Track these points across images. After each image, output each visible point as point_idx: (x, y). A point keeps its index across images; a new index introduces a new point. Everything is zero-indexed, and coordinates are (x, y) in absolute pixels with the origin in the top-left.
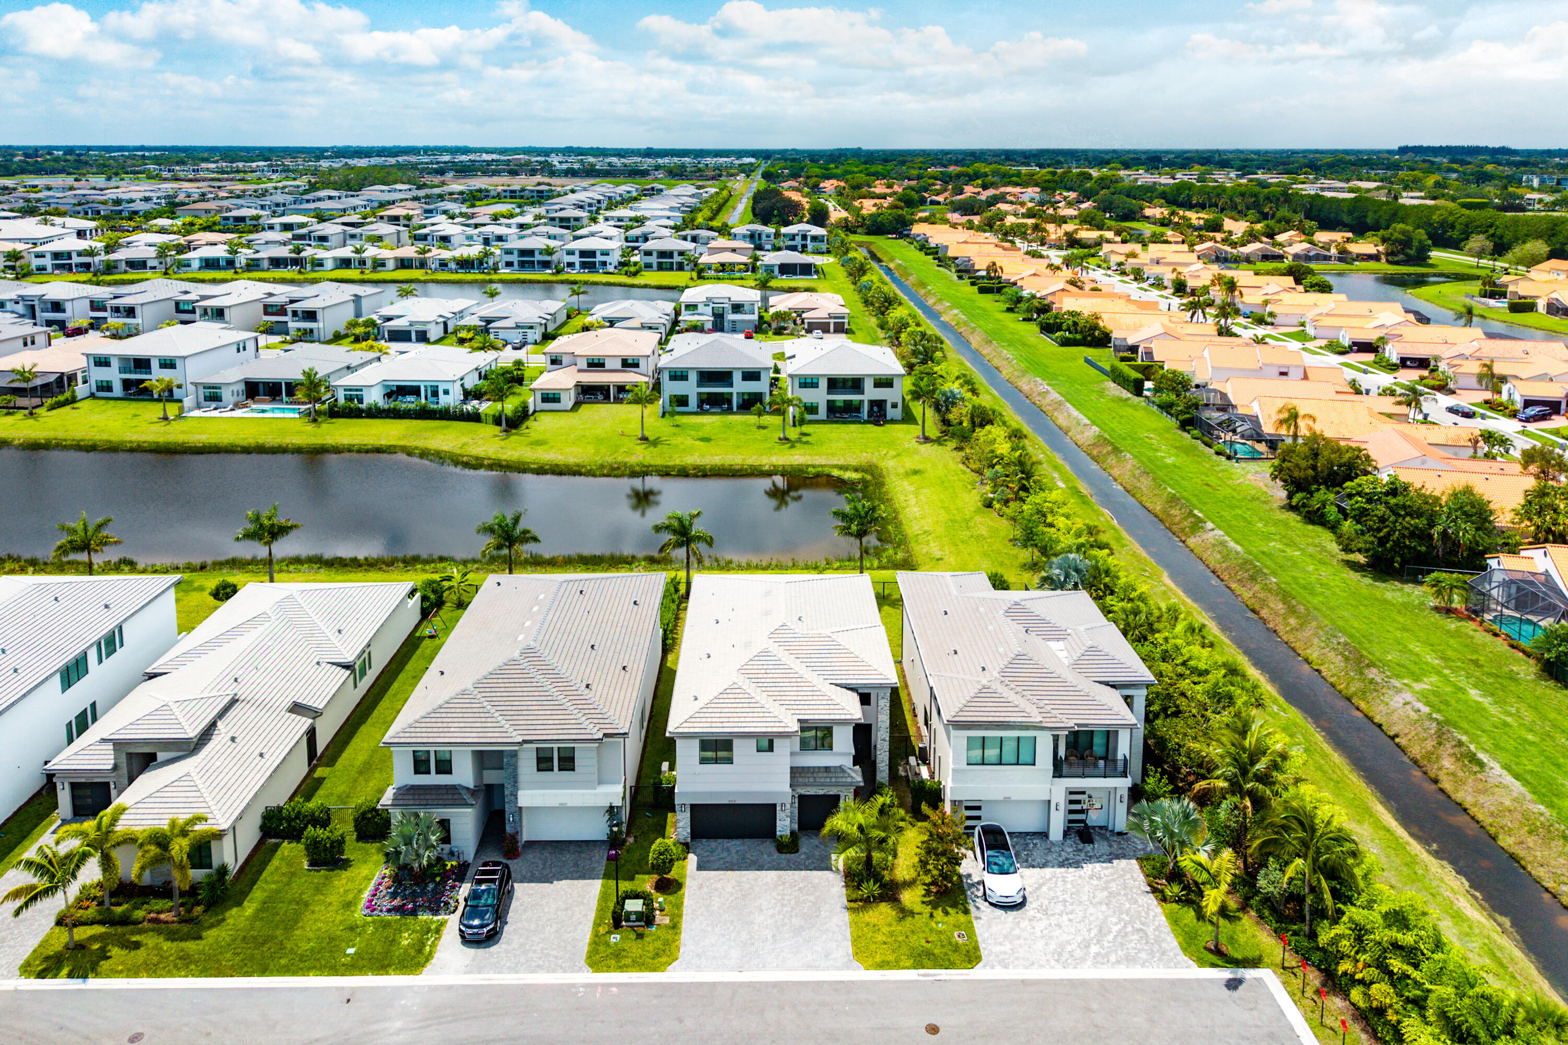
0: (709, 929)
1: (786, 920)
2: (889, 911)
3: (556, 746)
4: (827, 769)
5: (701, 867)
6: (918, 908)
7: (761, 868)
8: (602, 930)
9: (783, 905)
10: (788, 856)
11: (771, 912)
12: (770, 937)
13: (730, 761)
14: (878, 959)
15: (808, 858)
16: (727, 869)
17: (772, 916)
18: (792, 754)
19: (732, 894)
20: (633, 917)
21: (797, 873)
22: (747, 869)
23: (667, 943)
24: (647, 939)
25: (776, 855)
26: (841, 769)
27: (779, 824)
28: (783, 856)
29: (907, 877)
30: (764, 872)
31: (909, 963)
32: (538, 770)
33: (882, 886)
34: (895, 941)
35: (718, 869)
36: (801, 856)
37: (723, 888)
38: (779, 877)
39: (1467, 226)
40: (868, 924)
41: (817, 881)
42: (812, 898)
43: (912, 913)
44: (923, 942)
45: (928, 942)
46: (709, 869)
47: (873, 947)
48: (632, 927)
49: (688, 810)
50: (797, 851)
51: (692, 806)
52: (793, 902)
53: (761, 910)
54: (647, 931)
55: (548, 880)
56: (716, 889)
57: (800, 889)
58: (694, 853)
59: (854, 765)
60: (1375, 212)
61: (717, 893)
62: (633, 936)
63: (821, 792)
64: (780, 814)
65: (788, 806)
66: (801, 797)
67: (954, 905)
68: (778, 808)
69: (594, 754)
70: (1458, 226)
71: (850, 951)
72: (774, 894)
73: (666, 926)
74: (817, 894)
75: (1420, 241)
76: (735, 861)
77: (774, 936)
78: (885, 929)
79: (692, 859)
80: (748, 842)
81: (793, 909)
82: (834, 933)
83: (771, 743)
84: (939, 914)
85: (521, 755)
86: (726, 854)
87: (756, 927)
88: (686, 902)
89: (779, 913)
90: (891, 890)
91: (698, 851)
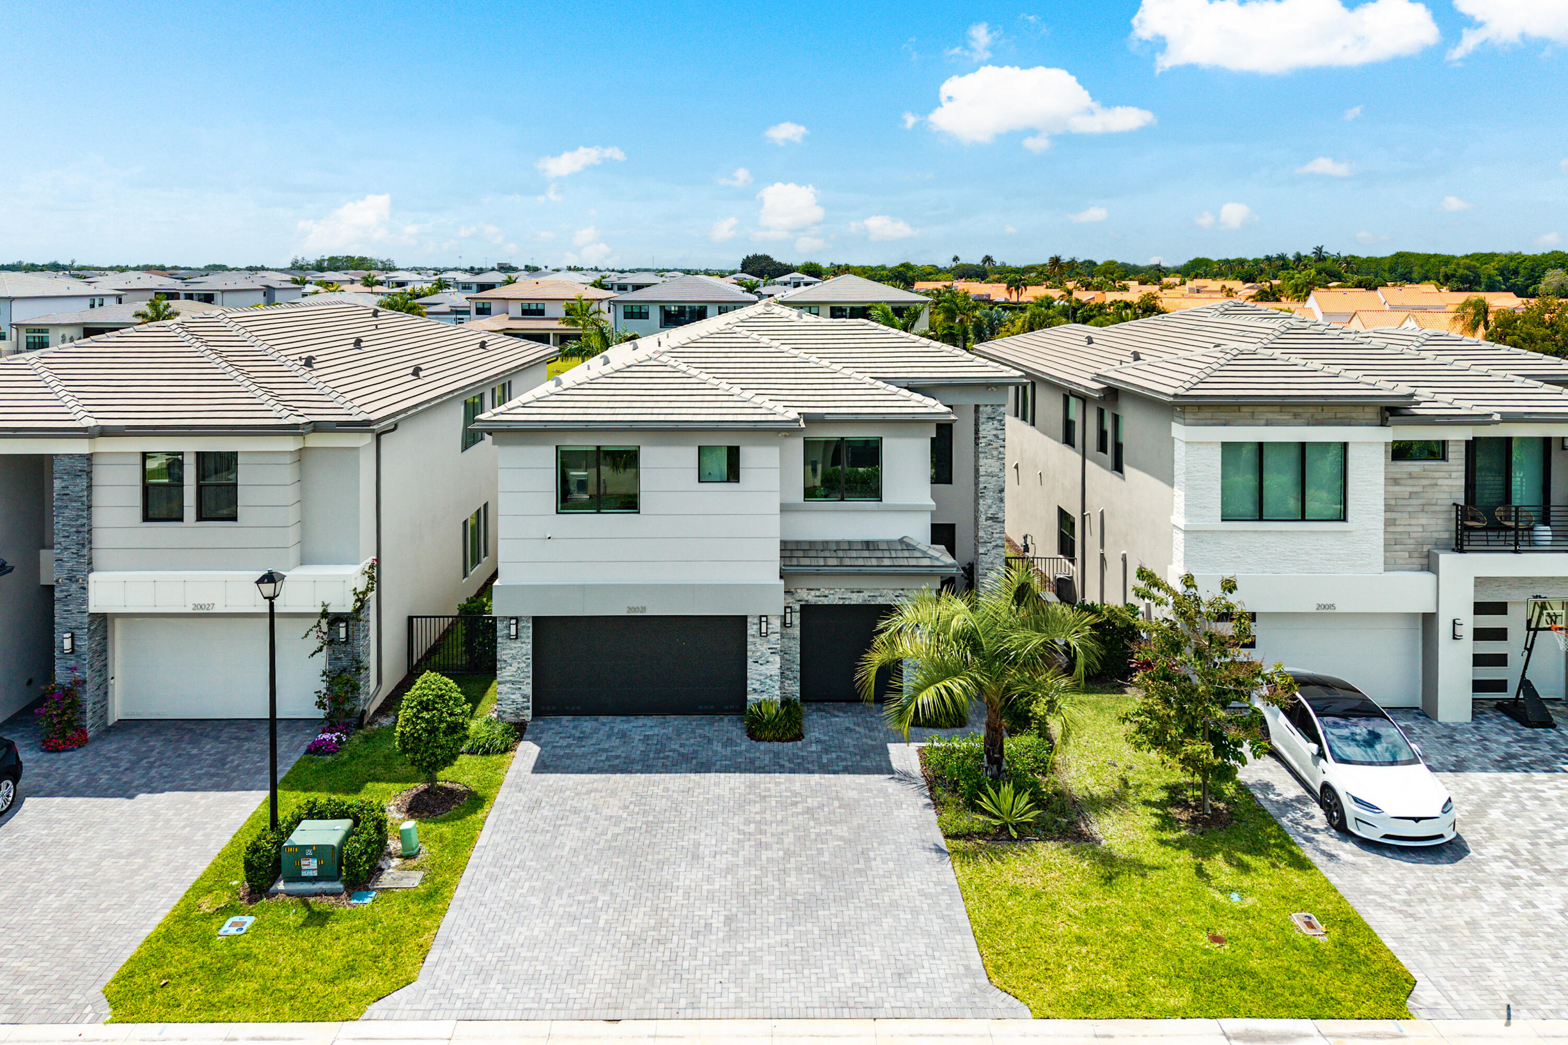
0: (535, 901)
1: (769, 880)
2: (1071, 860)
3: (189, 446)
4: (868, 545)
5: (541, 767)
6: (1152, 854)
7: (704, 767)
8: (207, 904)
9: (760, 845)
10: (776, 746)
11: (722, 862)
12: (717, 922)
13: (630, 503)
14: (1071, 984)
15: (827, 751)
16: (614, 770)
17: (729, 870)
18: (785, 508)
19: (618, 821)
20: (310, 866)
21: (799, 780)
22: (666, 769)
23: (395, 937)
24: (334, 927)
25: (745, 744)
26: (905, 545)
27: (753, 670)
28: (763, 746)
29: (1098, 791)
30: (712, 777)
31: (1182, 998)
32: (146, 518)
33: (1038, 800)
34: (1113, 935)
35: (590, 771)
36: (810, 747)
37: (595, 808)
38: (752, 786)
39: (1532, 270)
40: (1015, 892)
41: (854, 794)
42: (843, 830)
43: (1139, 868)
44: (1203, 940)
45: (1215, 939)
46: (566, 770)
47: (1047, 951)
48: (303, 897)
49: (527, 633)
50: (799, 737)
51: (538, 622)
52: (789, 840)
53: (696, 857)
54: (344, 907)
55: (127, 792)
56: (576, 811)
57: (809, 810)
58: (535, 740)
59: (934, 541)
60: (1422, 266)
61: (577, 819)
62: (295, 917)
63: (856, 599)
64: (757, 648)
65: (776, 624)
66: (807, 610)
67: (1257, 849)
68: (752, 630)
69: (288, 473)
70: (1522, 271)
71: (976, 962)
72: (737, 820)
73: (407, 893)
74: (856, 822)
75: (1489, 277)
76: (636, 755)
77: (729, 920)
78: (1076, 906)
79: (528, 751)
80: (675, 721)
81: (788, 854)
82: (915, 912)
83: (733, 454)
84: (1217, 865)
85: (102, 475)
86: (615, 742)
87: (678, 897)
88: (483, 839)
89: (749, 862)
90: (1063, 812)
91: (545, 737)
